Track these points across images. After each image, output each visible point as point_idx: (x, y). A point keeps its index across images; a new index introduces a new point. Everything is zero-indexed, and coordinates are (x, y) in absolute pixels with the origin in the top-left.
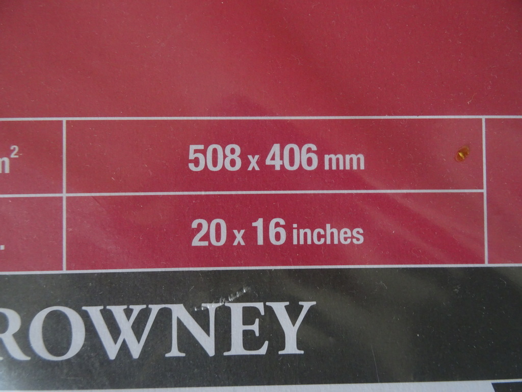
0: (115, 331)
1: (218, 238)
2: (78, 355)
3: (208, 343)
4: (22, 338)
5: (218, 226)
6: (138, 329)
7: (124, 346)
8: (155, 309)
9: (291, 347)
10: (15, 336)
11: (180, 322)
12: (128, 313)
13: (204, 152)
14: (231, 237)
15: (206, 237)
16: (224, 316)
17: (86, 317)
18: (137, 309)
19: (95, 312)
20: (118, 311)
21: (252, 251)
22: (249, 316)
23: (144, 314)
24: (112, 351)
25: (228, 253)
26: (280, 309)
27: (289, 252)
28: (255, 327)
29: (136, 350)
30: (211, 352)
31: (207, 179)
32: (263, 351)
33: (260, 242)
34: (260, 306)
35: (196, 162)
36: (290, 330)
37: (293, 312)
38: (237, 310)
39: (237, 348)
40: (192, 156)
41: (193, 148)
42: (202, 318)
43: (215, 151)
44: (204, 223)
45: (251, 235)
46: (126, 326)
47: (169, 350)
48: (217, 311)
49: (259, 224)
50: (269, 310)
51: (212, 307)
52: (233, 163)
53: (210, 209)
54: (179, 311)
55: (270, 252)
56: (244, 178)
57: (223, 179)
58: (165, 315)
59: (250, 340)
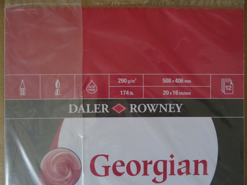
0: (151, 108)
1: (167, 94)
2: (145, 112)
3: (166, 110)
4: (137, 109)
5: (167, 92)
6: (155, 108)
7: (153, 110)
8: (157, 105)
9: (179, 111)
10: (136, 109)
11: (161, 107)
12: (153, 105)
13: (165, 80)
14: (169, 93)
15: (165, 93)
16: (168, 106)
17: (147, 106)
18: (155, 105)
19: (148, 105)
20: (152, 105)
21: (173, 96)
22: (172, 106)
23: (156, 105)
24: (151, 111)
25: (169, 96)
26: (177, 105)
27: (179, 96)
28: (173, 108)
29: (154, 111)
30: (166, 112)
31: (166, 84)
32: (174, 111)
33: (174, 94)
34: (174, 104)
35: (164, 81)
36: (179, 109)
37: (179, 106)
38: (170, 105)
39: (170, 111)
40: (163, 80)
41: (163, 79)
42: (165, 106)
43: (167, 80)
44: (165, 91)
45: (172, 93)
46: (153, 107)
47: (160, 111)
48: (167, 105)
49: (174, 91)
50: (175, 105)
51: (166, 105)
52: (170, 81)
53: (166, 89)
54: (161, 105)
55: (175, 96)
56: (171, 84)
57: (168, 84)
58: (159, 106)
59: (172, 110)
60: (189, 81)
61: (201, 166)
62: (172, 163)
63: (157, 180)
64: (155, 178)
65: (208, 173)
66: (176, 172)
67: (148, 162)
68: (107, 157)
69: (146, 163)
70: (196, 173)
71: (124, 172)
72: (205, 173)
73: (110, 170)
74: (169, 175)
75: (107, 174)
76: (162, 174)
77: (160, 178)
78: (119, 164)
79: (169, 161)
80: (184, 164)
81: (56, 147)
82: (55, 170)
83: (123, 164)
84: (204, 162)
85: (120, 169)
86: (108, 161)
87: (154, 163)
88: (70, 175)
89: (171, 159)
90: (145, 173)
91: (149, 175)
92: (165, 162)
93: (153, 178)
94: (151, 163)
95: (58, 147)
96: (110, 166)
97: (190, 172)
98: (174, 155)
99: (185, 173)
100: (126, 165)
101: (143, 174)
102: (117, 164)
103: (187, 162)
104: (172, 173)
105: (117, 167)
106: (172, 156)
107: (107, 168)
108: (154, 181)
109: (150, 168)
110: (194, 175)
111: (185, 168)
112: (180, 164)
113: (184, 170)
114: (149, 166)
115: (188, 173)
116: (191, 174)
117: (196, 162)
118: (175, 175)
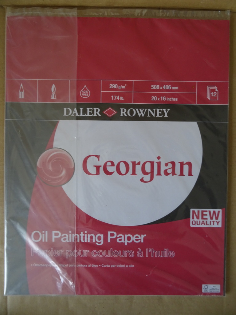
0: (140, 112)
1: (155, 99)
2: (135, 116)
3: (154, 115)
4: (126, 113)
5: (156, 97)
6: (143, 112)
7: (141, 115)
8: (146, 109)
9: (166, 116)
11: (150, 112)
12: (142, 110)
13: (154, 86)
14: (157, 99)
15: (154, 99)
16: (156, 111)
17: (136, 110)
18: (143, 109)
19: (137, 109)
20: (140, 110)
21: (160, 101)
22: (160, 111)
23: (144, 110)
24: (140, 115)
25: (157, 101)
26: (164, 110)
27: (166, 102)
28: (161, 113)
29: (143, 115)
30: (154, 116)
31: (154, 90)
32: (162, 116)
33: (162, 100)
34: (161, 110)
35: (152, 88)
36: (166, 113)
37: (166, 111)
38: (158, 110)
39: (158, 116)
40: (152, 87)
41: (152, 85)
43: (155, 86)
44: (153, 97)
45: (160, 99)
46: (142, 112)
47: (148, 115)
48: (155, 110)
49: (162, 97)
50: (163, 110)
51: (154, 110)
52: (158, 88)
53: (154, 95)
54: (149, 110)
55: (163, 102)
56: (160, 90)
57: (156, 90)
58: (147, 110)
59: (160, 115)
60: (177, 88)
61: (186, 168)
62: (159, 164)
63: (145, 180)
64: (143, 178)
65: (192, 174)
66: (162, 172)
67: (136, 163)
68: (98, 157)
69: (134, 164)
70: (182, 174)
71: (114, 172)
72: (190, 174)
73: (101, 169)
74: (156, 175)
75: (98, 173)
76: (150, 174)
77: (147, 178)
78: (109, 164)
79: (156, 162)
80: (170, 165)
81: (51, 147)
82: (50, 168)
83: (113, 164)
84: (189, 164)
85: (110, 169)
86: (99, 161)
87: (141, 164)
88: (64, 172)
89: (158, 161)
90: (134, 173)
91: (137, 175)
92: (152, 163)
93: (141, 178)
94: (139, 163)
95: (54, 147)
96: (101, 166)
97: (176, 173)
98: (160, 156)
99: (171, 174)
100: (116, 164)
101: (131, 174)
102: (107, 165)
103: (173, 163)
104: (159, 174)
105: (107, 167)
106: (159, 158)
107: (98, 168)
108: (142, 180)
109: (138, 168)
110: (179, 175)
111: (171, 169)
112: (166, 165)
113: (170, 171)
114: (137, 166)
115: (174, 173)
116: (176, 174)
117: (182, 164)
118: (161, 175)
